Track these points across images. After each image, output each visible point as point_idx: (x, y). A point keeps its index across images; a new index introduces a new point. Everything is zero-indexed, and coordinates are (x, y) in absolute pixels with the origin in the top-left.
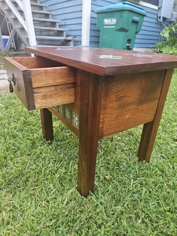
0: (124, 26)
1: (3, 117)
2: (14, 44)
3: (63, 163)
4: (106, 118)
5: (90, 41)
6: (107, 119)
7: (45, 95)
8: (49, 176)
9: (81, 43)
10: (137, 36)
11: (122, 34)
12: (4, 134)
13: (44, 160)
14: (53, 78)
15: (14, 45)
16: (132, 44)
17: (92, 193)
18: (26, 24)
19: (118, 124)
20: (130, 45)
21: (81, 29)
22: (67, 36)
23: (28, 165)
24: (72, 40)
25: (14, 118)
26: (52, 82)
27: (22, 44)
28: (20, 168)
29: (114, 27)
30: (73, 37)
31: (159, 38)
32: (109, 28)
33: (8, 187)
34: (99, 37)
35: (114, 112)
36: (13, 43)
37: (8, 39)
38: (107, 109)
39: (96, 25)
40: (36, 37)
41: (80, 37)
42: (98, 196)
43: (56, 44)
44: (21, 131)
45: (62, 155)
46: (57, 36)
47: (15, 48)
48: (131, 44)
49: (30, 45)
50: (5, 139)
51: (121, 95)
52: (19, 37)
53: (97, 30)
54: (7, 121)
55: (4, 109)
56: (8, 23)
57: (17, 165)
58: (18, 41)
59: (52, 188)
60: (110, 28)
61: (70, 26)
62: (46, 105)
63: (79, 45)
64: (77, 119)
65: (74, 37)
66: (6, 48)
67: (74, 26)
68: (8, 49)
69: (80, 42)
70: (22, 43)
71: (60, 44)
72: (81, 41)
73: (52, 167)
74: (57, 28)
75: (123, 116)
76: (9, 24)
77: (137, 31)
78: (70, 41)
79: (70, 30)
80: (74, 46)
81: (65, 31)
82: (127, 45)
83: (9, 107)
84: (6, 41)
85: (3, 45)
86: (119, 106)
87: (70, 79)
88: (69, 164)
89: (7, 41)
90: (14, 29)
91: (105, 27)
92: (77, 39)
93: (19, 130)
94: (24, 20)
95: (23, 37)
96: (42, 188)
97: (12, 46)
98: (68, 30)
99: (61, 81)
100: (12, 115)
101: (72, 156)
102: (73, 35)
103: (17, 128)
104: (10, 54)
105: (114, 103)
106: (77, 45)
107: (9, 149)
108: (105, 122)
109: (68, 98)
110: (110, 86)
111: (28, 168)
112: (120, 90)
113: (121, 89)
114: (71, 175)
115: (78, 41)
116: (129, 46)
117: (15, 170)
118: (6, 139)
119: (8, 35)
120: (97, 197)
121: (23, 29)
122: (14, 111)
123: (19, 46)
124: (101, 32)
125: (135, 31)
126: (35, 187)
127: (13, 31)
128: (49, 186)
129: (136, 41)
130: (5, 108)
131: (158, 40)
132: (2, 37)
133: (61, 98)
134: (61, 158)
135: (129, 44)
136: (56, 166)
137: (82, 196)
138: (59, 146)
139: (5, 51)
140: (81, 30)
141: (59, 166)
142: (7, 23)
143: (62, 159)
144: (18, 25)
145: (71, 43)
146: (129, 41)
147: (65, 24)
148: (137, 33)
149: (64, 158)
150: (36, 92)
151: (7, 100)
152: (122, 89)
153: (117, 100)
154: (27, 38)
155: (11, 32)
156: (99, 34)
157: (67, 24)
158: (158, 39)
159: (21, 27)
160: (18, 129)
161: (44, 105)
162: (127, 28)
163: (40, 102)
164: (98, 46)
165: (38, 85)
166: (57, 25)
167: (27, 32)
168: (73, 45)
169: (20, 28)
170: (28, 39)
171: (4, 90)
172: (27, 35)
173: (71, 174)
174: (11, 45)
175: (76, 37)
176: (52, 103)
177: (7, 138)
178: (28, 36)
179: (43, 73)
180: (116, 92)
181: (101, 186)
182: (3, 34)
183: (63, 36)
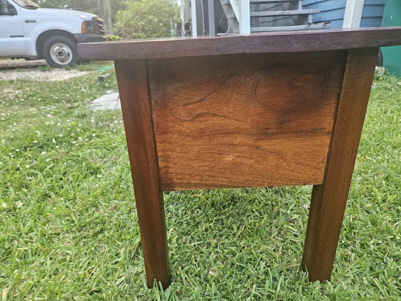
4: (171, 151)
6: (175, 154)
19: (207, 168)
35: (189, 143)
38: (170, 135)
51: (200, 111)
75: (216, 156)
86: (201, 133)
105: (185, 124)
108: (170, 158)
110: (168, 90)
112: (195, 100)
113: (198, 99)
152: (201, 98)
153: (191, 120)
180: (185, 102)
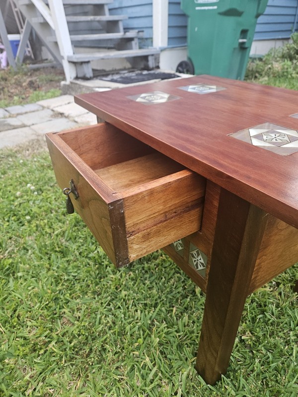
0: (235, 6)
1: (38, 212)
2: (30, 49)
3: (160, 310)
5: (170, 36)
6: (266, 262)
7: (148, 234)
8: (141, 340)
9: (152, 42)
10: (261, 19)
11: (231, 21)
12: (46, 251)
13: (126, 305)
14: (163, 201)
15: (29, 52)
16: (250, 39)
17: (225, 378)
18: (50, 15)
20: (245, 40)
21: (150, 15)
22: (126, 29)
23: (99, 316)
24: (136, 37)
25: (56, 212)
26: (161, 207)
27: (44, 48)
28: (87, 324)
29: (215, 7)
30: (137, 31)
31: (295, 20)
32: (205, 10)
33: (72, 365)
34: (185, 27)
36: (28, 47)
37: (19, 41)
39: (179, 4)
40: (71, 38)
41: (149, 30)
42: (237, 385)
43: (105, 46)
44: (73, 240)
45: (154, 291)
46: (108, 32)
47: (33, 56)
48: (248, 38)
49: (62, 54)
50: (49, 259)
52: (37, 36)
53: (182, 13)
54: (46, 221)
55: (36, 193)
56: (16, 9)
57: (78, 313)
58: (35, 42)
59: (150, 365)
60: (208, 10)
61: (130, 10)
62: (148, 250)
63: (148, 46)
64: (202, 261)
65: (139, 32)
66: (16, 58)
67: (138, 9)
68: (21, 61)
69: (150, 40)
70: (43, 45)
71: (112, 46)
72: (152, 38)
73: (142, 319)
74: (107, 17)
75: (292, 248)
76: (17, 12)
77: (260, 12)
78: (131, 39)
79: (130, 18)
80: (140, 48)
81: (121, 20)
82: (241, 41)
83: (44, 188)
84: (15, 44)
85: (12, 55)
86: (290, 234)
87: (194, 193)
88: (172, 311)
89: (17, 45)
90: (28, 22)
91: (197, 8)
92: (145, 35)
93: (70, 239)
94: (46, 7)
95: (47, 39)
96: (131, 366)
97: (27, 53)
98: (127, 18)
99: (177, 202)
100: (53, 207)
101: (174, 293)
102: (136, 26)
103: (66, 235)
104: (26, 70)
105: (283, 233)
106: (144, 46)
107: (60, 281)
108: (261, 268)
109: (188, 227)
111: (100, 323)
114: (179, 336)
115: (147, 39)
116: (243, 43)
117: (78, 327)
118: (51, 259)
119: (18, 32)
120: (235, 386)
121: (45, 25)
122: (53, 197)
123: (38, 53)
124: (189, 20)
125: (255, 13)
126: (119, 363)
127: (27, 26)
128: (144, 361)
129: (258, 28)
130: (37, 190)
131: (293, 23)
132: (7, 38)
133: (175, 231)
134: (155, 298)
135: (243, 38)
136: (148, 317)
137: (207, 384)
138: (146, 272)
139: (16, 64)
140: (152, 16)
141: (154, 316)
142: (14, 10)
143: (156, 300)
144: (36, 16)
145: (135, 43)
146: (244, 33)
147: (120, 6)
148: (258, 16)
149: (160, 298)
150: (130, 231)
151: (37, 174)
154: (55, 40)
155: (22, 28)
156: (186, 22)
157: (123, 5)
158: (293, 21)
159: (42, 21)
160: (68, 237)
161: (145, 251)
162: (239, 9)
163: (138, 248)
164: (183, 45)
165: (136, 220)
166: (106, 9)
167: (54, 31)
168: (138, 47)
169: (41, 24)
170: (56, 43)
171: (28, 150)
172: (55, 35)
173: (179, 334)
174: (25, 52)
175: (143, 31)
176: (159, 244)
177: (52, 257)
178: (56, 38)
179: (146, 198)
181: (237, 357)
182: (9, 33)
183: (118, 31)
